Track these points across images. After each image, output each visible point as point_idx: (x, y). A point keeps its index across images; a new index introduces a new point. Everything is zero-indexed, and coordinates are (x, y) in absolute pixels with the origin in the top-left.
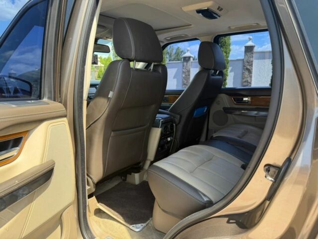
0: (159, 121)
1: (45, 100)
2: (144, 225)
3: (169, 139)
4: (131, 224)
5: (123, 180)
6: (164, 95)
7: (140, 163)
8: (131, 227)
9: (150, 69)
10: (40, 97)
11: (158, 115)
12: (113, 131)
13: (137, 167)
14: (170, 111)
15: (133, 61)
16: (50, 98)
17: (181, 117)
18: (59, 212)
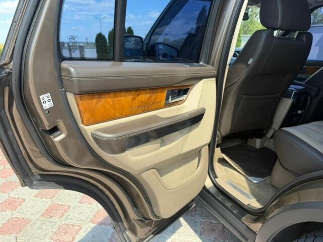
0: (292, 91)
1: (201, 63)
2: (263, 179)
3: (300, 112)
4: (250, 176)
5: (244, 143)
6: (304, 65)
7: (263, 130)
8: (249, 178)
9: (293, 37)
10: (198, 62)
11: (292, 86)
12: (245, 95)
13: (260, 133)
14: (306, 83)
15: (278, 30)
16: (204, 62)
17: (319, 90)
18: (199, 147)
